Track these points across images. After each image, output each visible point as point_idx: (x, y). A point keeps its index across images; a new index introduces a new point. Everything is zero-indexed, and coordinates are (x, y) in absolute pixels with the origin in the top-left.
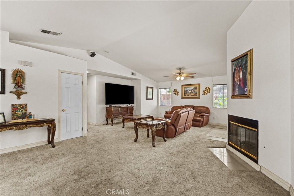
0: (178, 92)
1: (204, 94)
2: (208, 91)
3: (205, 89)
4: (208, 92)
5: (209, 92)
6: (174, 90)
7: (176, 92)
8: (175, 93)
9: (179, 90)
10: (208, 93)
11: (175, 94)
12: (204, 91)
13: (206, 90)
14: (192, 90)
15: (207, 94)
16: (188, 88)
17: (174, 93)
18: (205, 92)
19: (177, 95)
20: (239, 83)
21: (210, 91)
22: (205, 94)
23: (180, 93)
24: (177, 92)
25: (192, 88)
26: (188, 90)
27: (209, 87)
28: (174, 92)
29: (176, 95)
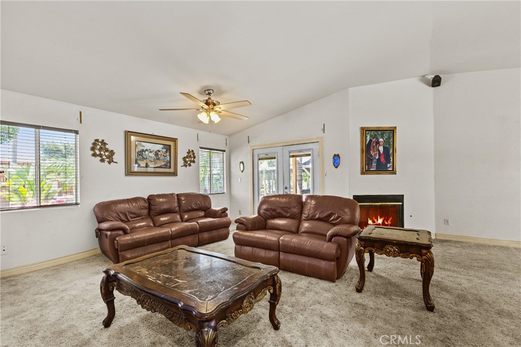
0: (112, 153)
1: (184, 166)
2: (192, 159)
3: (186, 155)
4: (191, 161)
5: (194, 162)
6: (94, 144)
7: (101, 150)
8: (101, 155)
9: (116, 145)
10: (192, 164)
11: (99, 158)
12: (184, 159)
13: (187, 157)
14: (159, 151)
15: (190, 165)
16: (148, 146)
17: (94, 155)
18: (187, 160)
19: (109, 163)
20: (377, 157)
21: (195, 160)
22: (186, 166)
23: (119, 157)
24: (107, 150)
25: (159, 147)
26: (147, 150)
27: (193, 151)
28: (93, 149)
29: (102, 161)
